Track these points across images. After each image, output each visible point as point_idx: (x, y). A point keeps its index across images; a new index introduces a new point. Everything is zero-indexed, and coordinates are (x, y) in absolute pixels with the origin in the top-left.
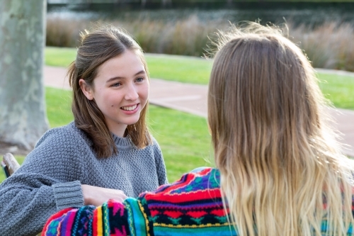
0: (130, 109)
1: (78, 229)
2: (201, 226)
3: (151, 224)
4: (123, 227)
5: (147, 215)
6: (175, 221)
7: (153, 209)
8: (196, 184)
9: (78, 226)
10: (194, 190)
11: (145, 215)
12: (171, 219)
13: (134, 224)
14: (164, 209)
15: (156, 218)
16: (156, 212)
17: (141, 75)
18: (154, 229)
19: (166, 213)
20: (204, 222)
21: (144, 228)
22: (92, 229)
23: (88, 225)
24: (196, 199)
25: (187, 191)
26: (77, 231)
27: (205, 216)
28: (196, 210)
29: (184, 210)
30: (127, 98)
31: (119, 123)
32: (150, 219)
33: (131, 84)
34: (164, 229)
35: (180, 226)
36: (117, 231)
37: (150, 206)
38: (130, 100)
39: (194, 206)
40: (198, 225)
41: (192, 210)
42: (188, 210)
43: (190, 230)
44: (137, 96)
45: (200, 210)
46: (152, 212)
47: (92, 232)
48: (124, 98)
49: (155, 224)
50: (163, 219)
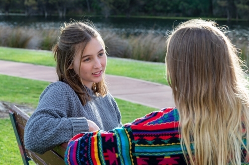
0: (97, 73)
1: (80, 151)
2: (167, 145)
3: (133, 145)
4: (114, 148)
5: (131, 139)
6: (150, 142)
7: (136, 136)
8: (165, 118)
9: (80, 149)
10: (164, 123)
11: (130, 139)
12: (148, 141)
13: (121, 146)
14: (144, 136)
15: (137, 141)
16: (138, 137)
17: (101, 52)
18: (135, 148)
19: (145, 138)
20: (170, 142)
21: (128, 148)
22: (90, 150)
23: (88, 148)
24: (165, 128)
25: (159, 123)
26: (79, 152)
27: (171, 138)
28: (165, 135)
29: (157, 135)
30: (95, 67)
31: (89, 81)
32: (133, 142)
33: (96, 58)
34: (142, 148)
35: (153, 145)
36: (108, 151)
37: (134, 134)
38: (97, 69)
39: (164, 133)
40: (165, 144)
41: (163, 135)
42: (160, 135)
43: (160, 147)
44: (101, 65)
45: (168, 135)
46: (135, 137)
47: (90, 152)
48: (93, 68)
49: (136, 145)
50: (143, 142)
